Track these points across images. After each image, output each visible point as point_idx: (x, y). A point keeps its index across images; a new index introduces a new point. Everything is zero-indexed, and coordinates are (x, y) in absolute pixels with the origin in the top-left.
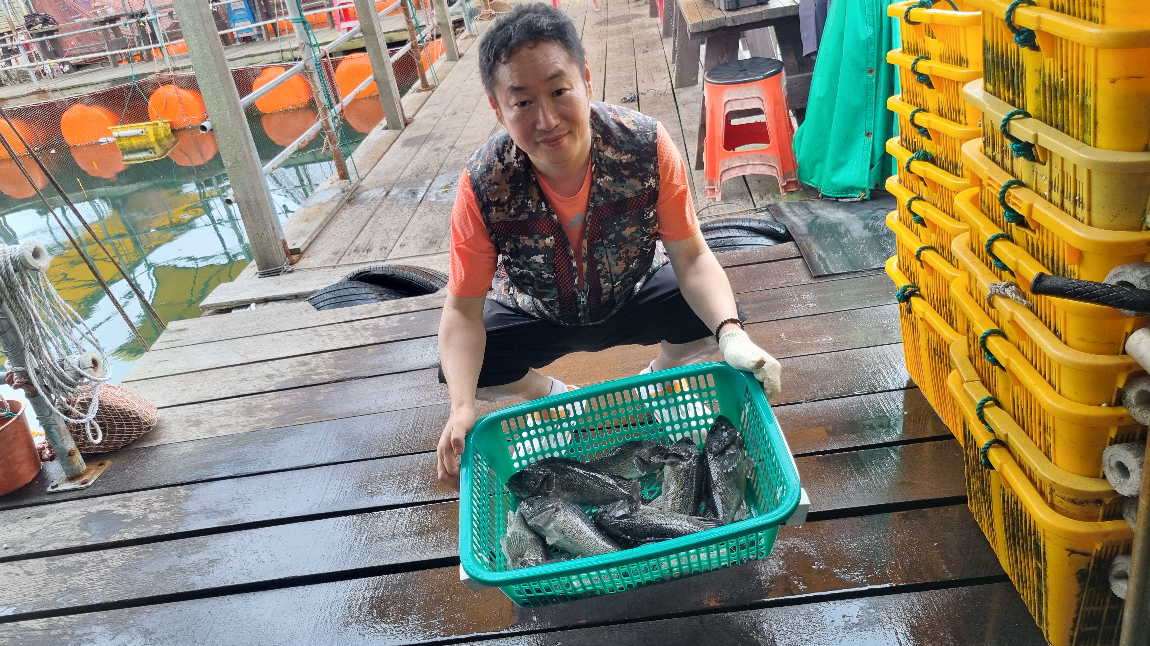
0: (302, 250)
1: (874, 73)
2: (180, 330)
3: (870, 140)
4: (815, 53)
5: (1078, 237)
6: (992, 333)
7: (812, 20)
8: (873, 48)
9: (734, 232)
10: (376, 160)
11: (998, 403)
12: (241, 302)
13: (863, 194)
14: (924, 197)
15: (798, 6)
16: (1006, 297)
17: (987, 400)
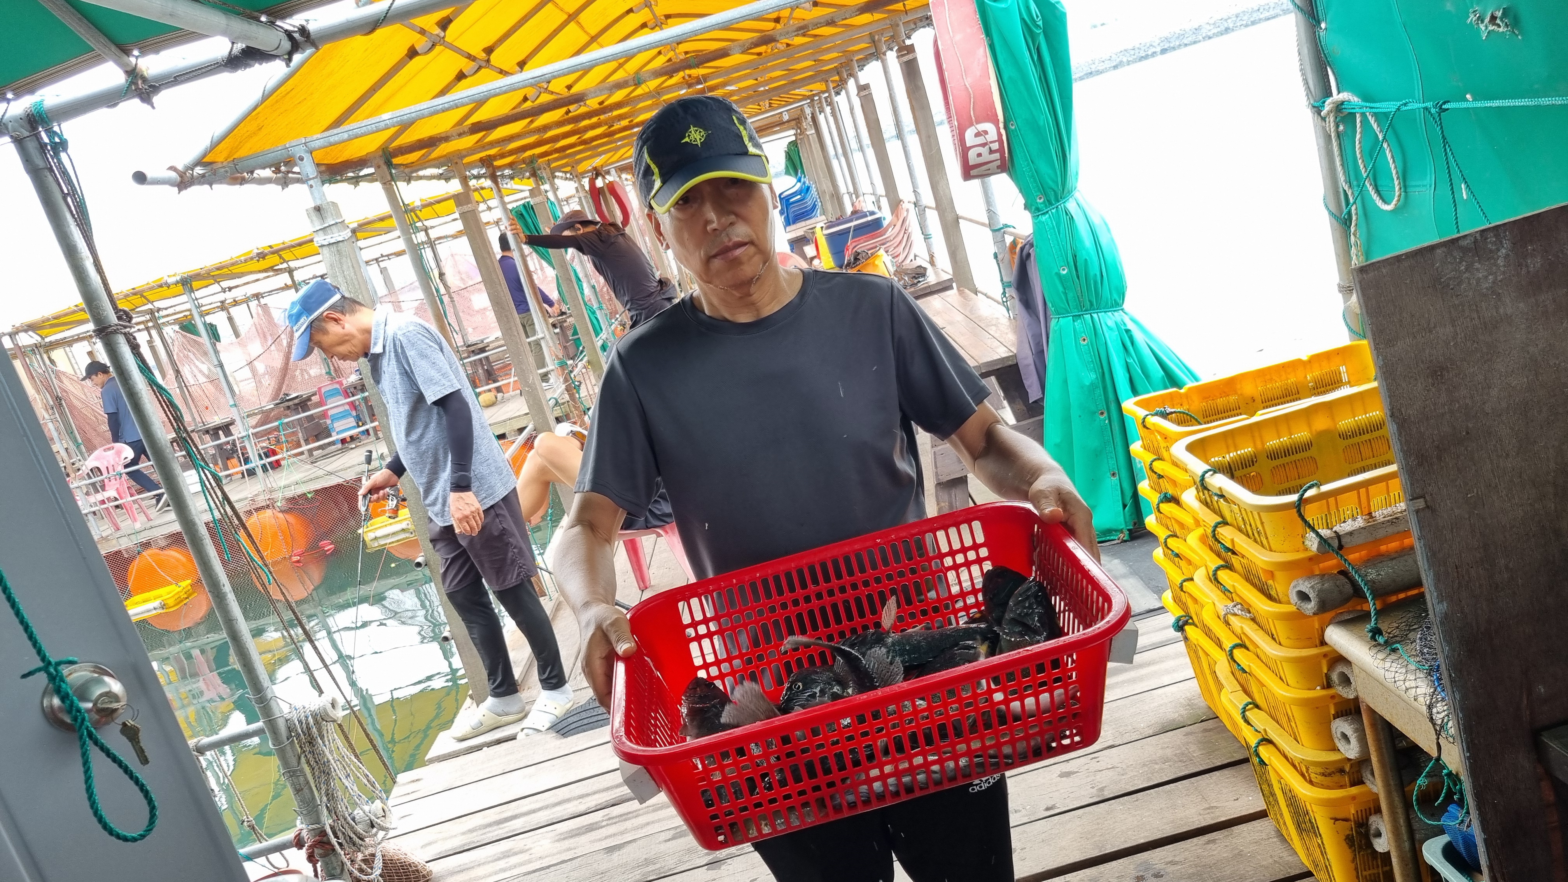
1: (1106, 415)
2: (413, 781)
3: (1115, 480)
4: (1042, 399)
5: (1266, 562)
6: (1236, 646)
7: (1032, 368)
8: (1100, 391)
11: (1257, 707)
13: (1122, 536)
14: (1178, 534)
15: (1015, 356)
16: (1235, 615)
17: (1247, 705)
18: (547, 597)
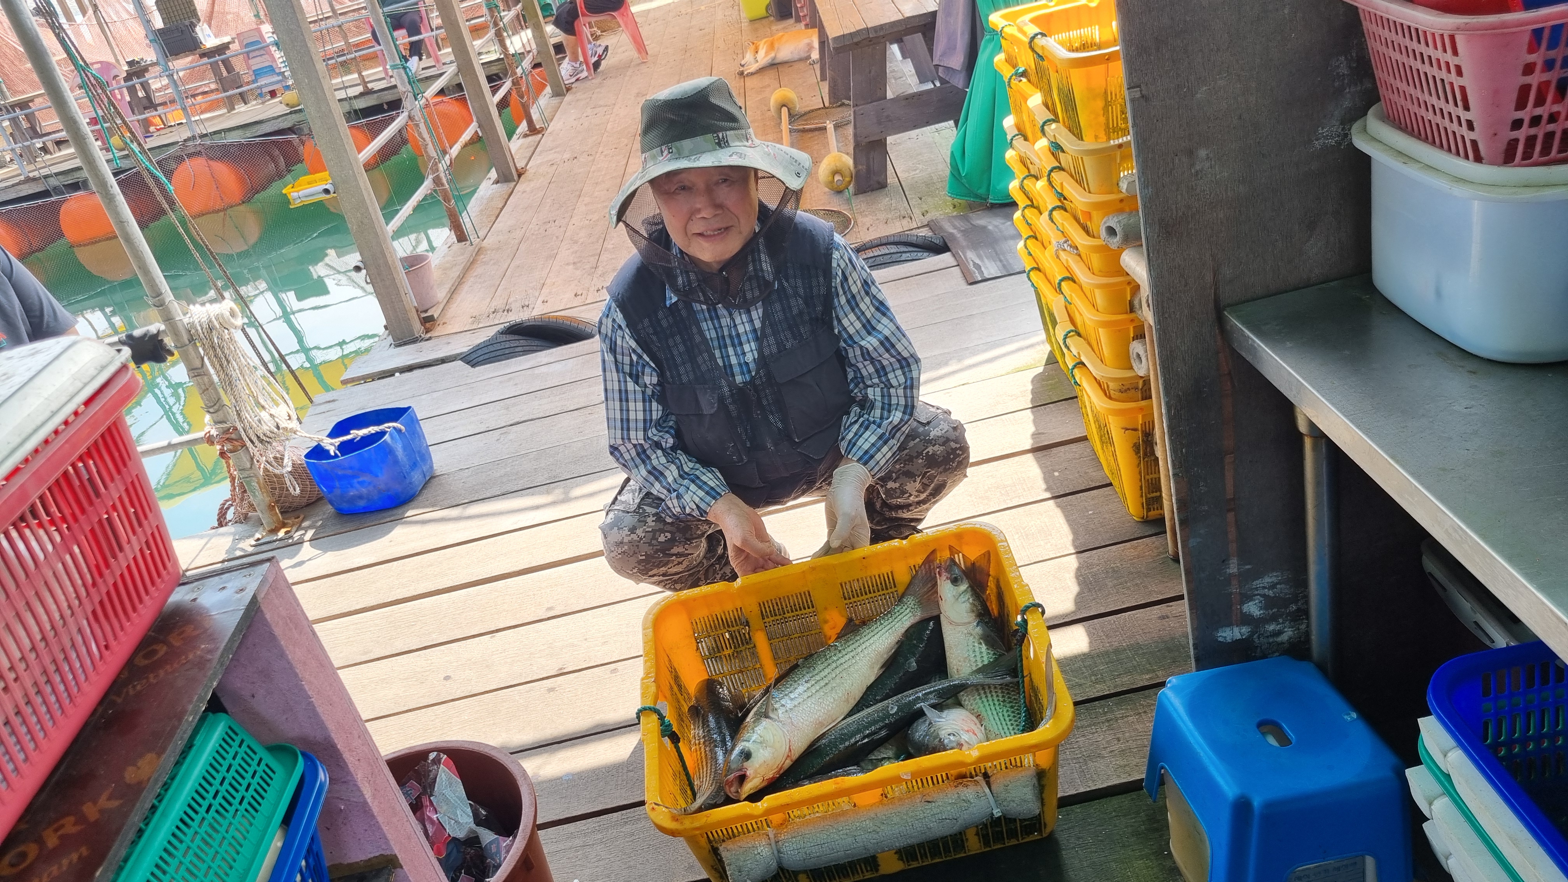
0: (436, 317)
2: (329, 402)
6: (1064, 279)
9: (893, 249)
10: (493, 218)
11: (1079, 334)
12: (384, 372)
17: (1069, 332)
18: (468, 243)
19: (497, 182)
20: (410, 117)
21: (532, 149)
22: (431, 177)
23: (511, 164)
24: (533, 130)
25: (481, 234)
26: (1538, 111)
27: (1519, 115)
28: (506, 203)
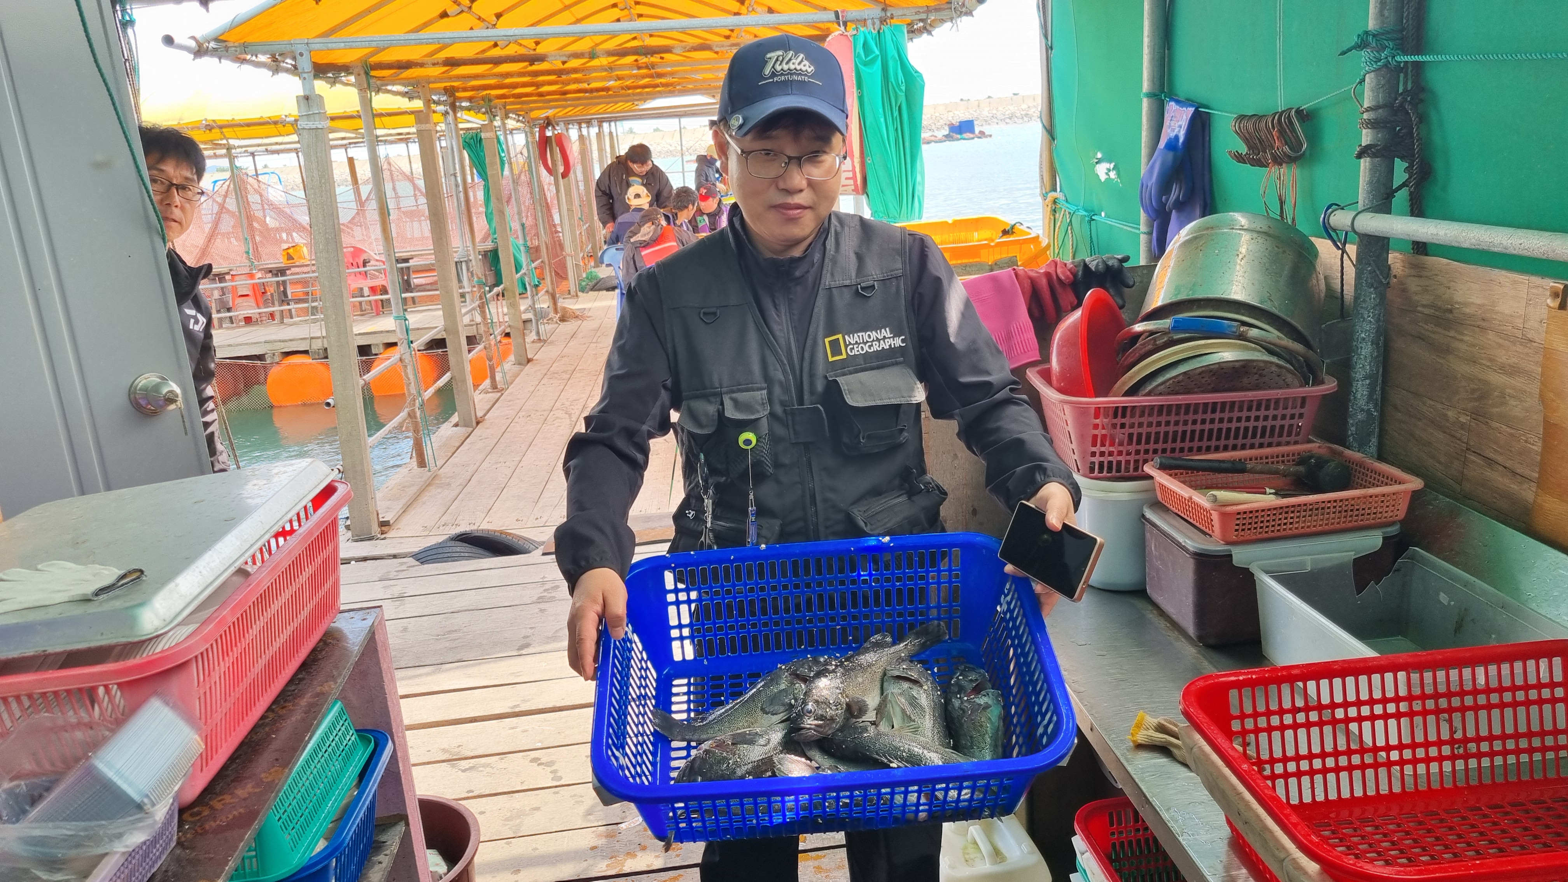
0: (391, 523)
10: (451, 453)
18: (427, 469)
19: (456, 425)
20: (401, 360)
21: (491, 403)
22: (406, 410)
23: (473, 412)
24: (494, 386)
25: (439, 464)
26: (1103, 449)
27: (1094, 449)
28: (462, 443)
